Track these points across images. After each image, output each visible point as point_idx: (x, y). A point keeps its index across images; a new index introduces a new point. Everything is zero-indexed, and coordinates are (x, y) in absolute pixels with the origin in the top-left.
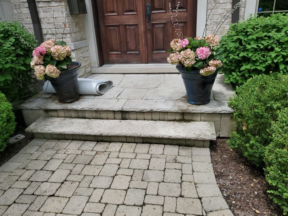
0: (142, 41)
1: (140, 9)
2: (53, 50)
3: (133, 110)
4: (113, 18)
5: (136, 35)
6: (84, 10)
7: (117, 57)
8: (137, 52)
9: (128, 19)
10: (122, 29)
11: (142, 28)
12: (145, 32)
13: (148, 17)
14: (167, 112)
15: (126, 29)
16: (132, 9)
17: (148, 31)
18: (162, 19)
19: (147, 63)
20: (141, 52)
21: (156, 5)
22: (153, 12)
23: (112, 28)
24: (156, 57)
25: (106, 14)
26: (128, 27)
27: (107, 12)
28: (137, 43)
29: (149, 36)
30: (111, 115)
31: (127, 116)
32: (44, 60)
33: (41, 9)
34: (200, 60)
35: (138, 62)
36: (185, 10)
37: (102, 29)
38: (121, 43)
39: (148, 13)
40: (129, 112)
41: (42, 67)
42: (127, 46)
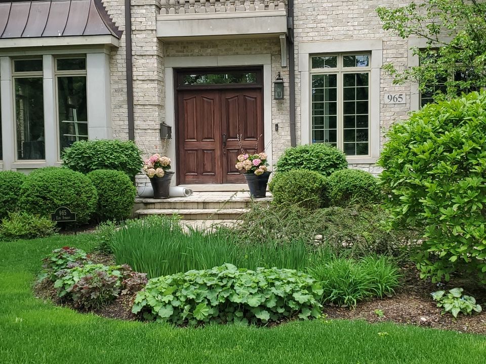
0: (218, 163)
1: (217, 137)
2: (161, 159)
3: (212, 201)
4: (192, 143)
5: (213, 159)
6: (170, 137)
7: (193, 178)
8: (213, 174)
9: (207, 144)
10: (200, 153)
11: (218, 153)
12: (221, 156)
13: (224, 144)
14: (236, 202)
15: (204, 153)
16: (210, 136)
17: (223, 155)
18: (236, 146)
19: (222, 183)
20: (216, 173)
21: (231, 135)
22: (228, 140)
23: (191, 152)
24: (230, 178)
25: (186, 140)
26: (205, 152)
27: (188, 139)
28: (213, 166)
29: (225, 160)
30: (196, 205)
31: (207, 206)
32: (154, 166)
33: (137, 134)
34: (255, 166)
35: (213, 183)
36: (255, 139)
37: (182, 152)
38: (198, 165)
39: (224, 141)
40: (209, 203)
41: (154, 170)
42: (204, 168)
